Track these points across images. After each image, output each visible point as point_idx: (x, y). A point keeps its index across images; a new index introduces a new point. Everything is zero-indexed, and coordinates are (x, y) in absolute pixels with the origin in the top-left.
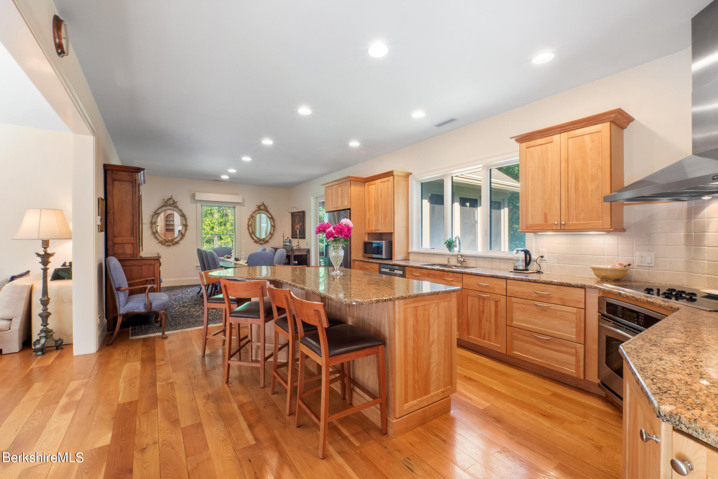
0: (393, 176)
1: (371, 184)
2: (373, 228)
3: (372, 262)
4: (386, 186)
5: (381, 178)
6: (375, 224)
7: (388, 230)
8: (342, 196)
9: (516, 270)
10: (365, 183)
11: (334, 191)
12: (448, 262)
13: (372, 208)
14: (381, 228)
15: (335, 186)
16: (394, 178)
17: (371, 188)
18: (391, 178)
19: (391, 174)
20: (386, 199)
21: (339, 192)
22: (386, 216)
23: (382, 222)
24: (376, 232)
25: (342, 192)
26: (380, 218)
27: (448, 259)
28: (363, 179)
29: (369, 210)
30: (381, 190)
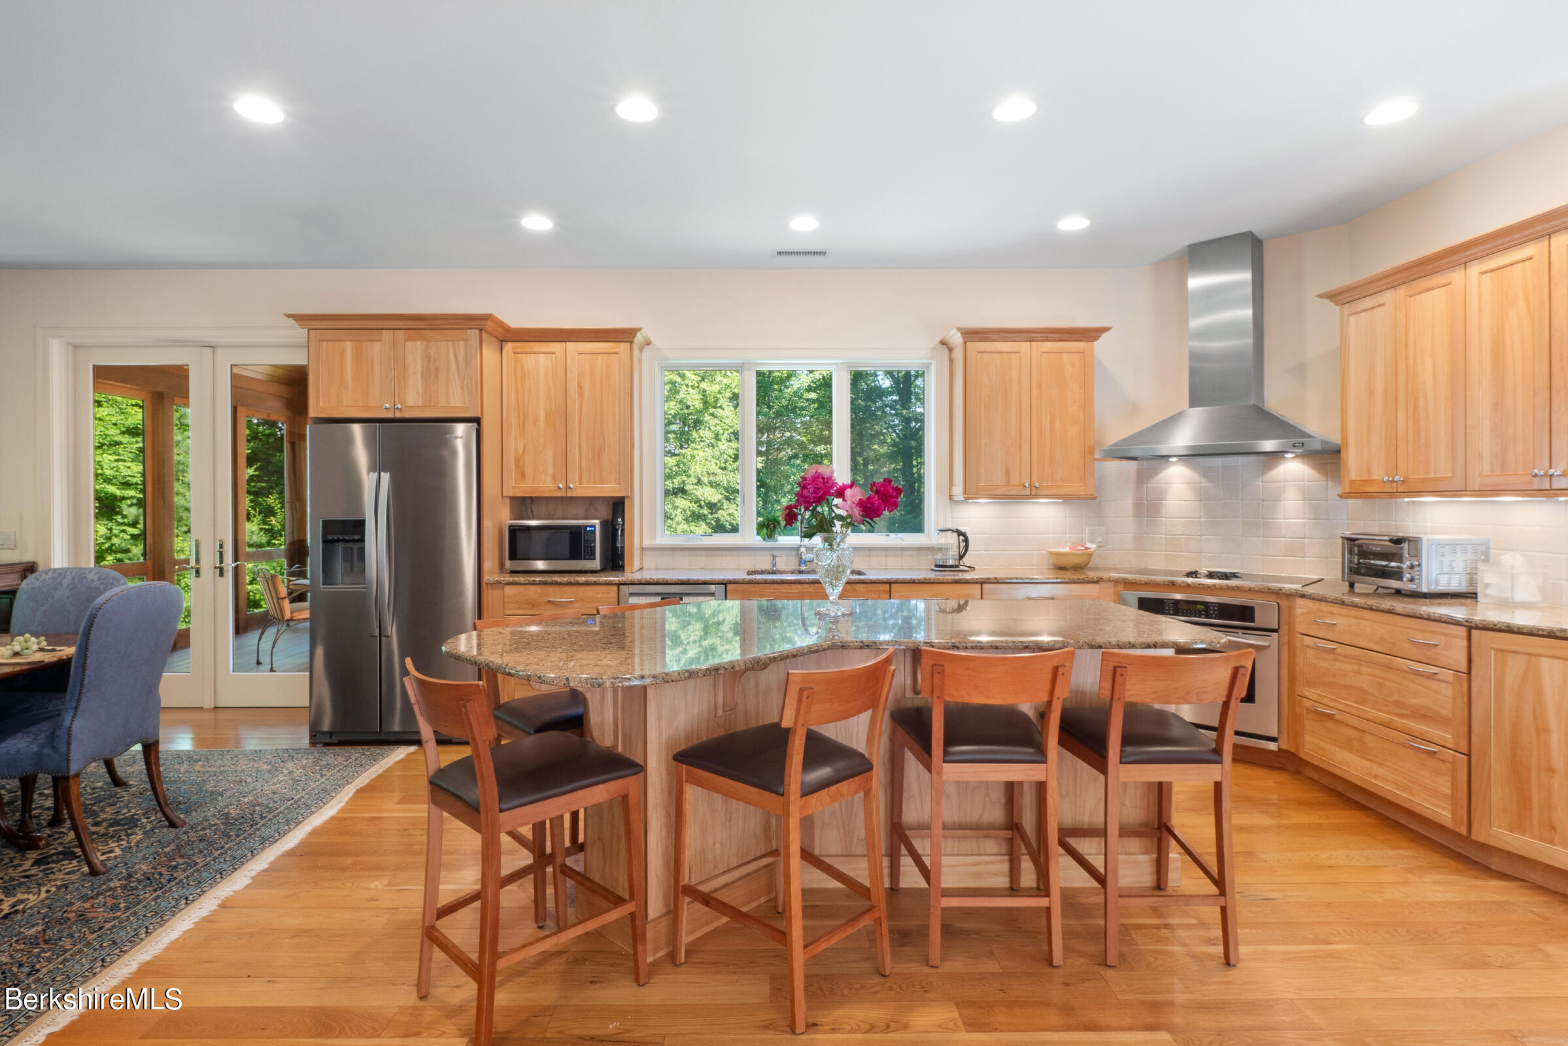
0: (628, 344)
1: (536, 350)
2: (544, 484)
3: (587, 584)
4: (602, 367)
5: (580, 339)
6: (551, 470)
7: (610, 489)
8: (431, 374)
9: (941, 567)
10: (502, 341)
11: (377, 349)
12: (775, 565)
13: (535, 422)
14: (580, 483)
15: (387, 335)
16: (631, 349)
17: (529, 361)
18: (623, 347)
19: (624, 336)
20: (601, 402)
21: (409, 358)
22: (600, 451)
23: (584, 466)
24: (558, 494)
25: (427, 358)
26: (574, 453)
27: (774, 557)
28: (507, 329)
29: (523, 428)
30: (579, 376)
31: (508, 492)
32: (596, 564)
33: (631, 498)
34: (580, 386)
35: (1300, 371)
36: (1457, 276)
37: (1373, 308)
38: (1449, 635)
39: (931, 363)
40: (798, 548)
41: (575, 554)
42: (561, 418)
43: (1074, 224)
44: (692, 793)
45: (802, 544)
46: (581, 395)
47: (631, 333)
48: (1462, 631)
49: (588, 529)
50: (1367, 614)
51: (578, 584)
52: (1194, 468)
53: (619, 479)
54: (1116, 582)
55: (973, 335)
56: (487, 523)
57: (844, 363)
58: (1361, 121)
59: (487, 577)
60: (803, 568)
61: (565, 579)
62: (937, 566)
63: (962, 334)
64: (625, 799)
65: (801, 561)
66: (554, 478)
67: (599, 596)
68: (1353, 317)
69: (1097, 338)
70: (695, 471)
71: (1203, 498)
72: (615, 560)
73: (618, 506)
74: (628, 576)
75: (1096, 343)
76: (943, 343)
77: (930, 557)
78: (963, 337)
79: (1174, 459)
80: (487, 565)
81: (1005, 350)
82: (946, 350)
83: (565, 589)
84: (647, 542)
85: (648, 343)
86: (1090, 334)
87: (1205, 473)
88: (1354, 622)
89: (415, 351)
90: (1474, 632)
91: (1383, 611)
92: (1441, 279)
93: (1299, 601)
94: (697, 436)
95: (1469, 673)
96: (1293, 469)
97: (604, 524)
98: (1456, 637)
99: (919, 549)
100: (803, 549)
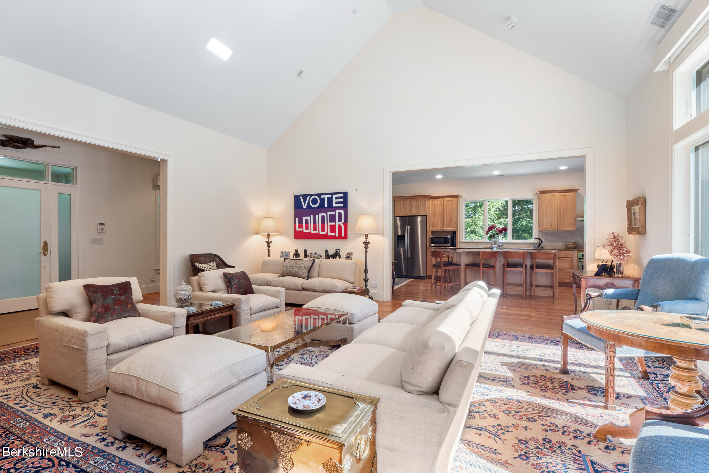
1: (437, 200)
2: (438, 228)
4: (451, 204)
5: (447, 198)
6: (440, 225)
7: (453, 229)
8: (417, 207)
9: (535, 247)
10: (430, 199)
11: (407, 203)
13: (437, 215)
14: (446, 228)
15: (409, 200)
16: (458, 199)
17: (436, 203)
18: (456, 199)
19: (456, 196)
20: (451, 210)
21: (413, 204)
22: (451, 221)
23: (447, 224)
24: (441, 230)
25: (417, 204)
26: (445, 222)
28: (431, 196)
29: (434, 217)
30: (446, 205)
31: (431, 230)
32: (450, 245)
34: (446, 208)
39: (534, 197)
41: (445, 243)
42: (442, 214)
44: (467, 270)
46: (447, 209)
47: (458, 196)
49: (448, 237)
53: (455, 227)
55: (542, 192)
56: (428, 236)
57: (510, 198)
59: (427, 247)
63: (539, 192)
64: (458, 269)
66: (441, 227)
69: (577, 191)
70: (479, 225)
72: (454, 244)
73: (454, 233)
74: (456, 247)
75: (577, 193)
76: (535, 194)
77: (532, 245)
80: (428, 245)
81: (551, 195)
84: (461, 241)
85: (462, 197)
89: (414, 202)
94: (480, 210)
97: (451, 237)
99: (530, 243)
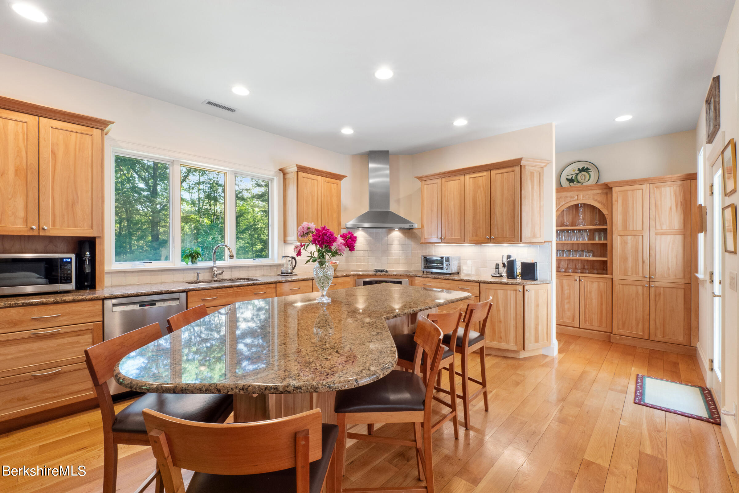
2: (15, 225)
3: (74, 301)
4: (76, 142)
5: (56, 118)
6: (22, 214)
7: (83, 232)
9: (283, 274)
12: (198, 278)
14: (54, 225)
16: (102, 135)
18: (96, 132)
19: (97, 124)
20: (75, 168)
22: (73, 204)
23: (57, 212)
24: (32, 234)
26: (46, 204)
27: (198, 274)
30: (53, 145)
32: (71, 286)
33: (102, 238)
35: (398, 201)
36: (462, 178)
37: (433, 184)
38: (473, 286)
39: (273, 179)
40: (211, 268)
42: (33, 174)
43: (347, 131)
45: (215, 265)
46: (54, 161)
47: (104, 124)
48: (478, 284)
49: (65, 260)
50: (443, 281)
51: (65, 302)
52: (366, 232)
53: (92, 224)
54: (354, 275)
55: (304, 170)
57: (232, 171)
58: (452, 124)
60: (215, 279)
61: (52, 299)
62: (282, 273)
63: (297, 167)
65: (214, 275)
66: (27, 222)
67: (86, 309)
68: (425, 186)
69: (342, 179)
71: (369, 243)
72: (81, 282)
73: (90, 243)
74: (99, 293)
75: (341, 181)
76: (280, 170)
77: (275, 269)
78: (297, 169)
79: (360, 229)
81: (313, 178)
82: (282, 174)
83: (52, 307)
85: (107, 134)
86: (339, 177)
87: (370, 234)
88: (439, 284)
90: (481, 284)
91: (450, 280)
92: (457, 178)
93: (416, 278)
95: (480, 297)
96: (396, 234)
98: (476, 286)
100: (215, 269)
